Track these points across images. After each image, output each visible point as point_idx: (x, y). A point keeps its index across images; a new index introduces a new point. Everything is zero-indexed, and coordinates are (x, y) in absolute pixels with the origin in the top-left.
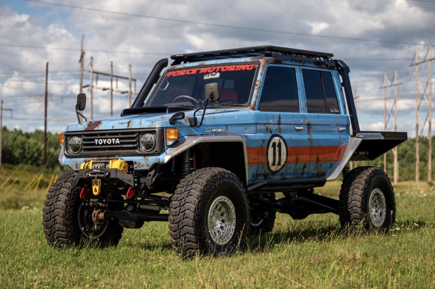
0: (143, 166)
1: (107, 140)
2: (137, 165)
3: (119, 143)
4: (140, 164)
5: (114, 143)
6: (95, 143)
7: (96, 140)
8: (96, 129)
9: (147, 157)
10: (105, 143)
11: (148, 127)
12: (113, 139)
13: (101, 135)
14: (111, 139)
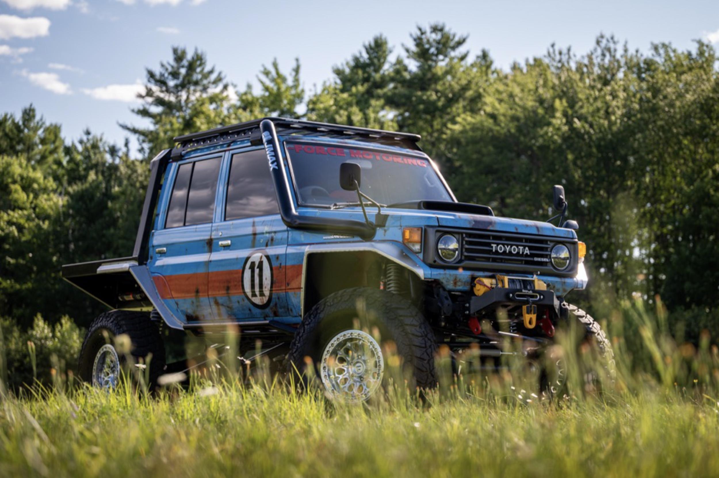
0: (558, 290)
1: (511, 247)
2: (551, 288)
3: (529, 254)
4: (554, 287)
5: (521, 253)
6: (492, 250)
7: (494, 246)
8: (491, 228)
9: (563, 279)
10: (508, 252)
11: (565, 236)
12: (519, 247)
13: (495, 238)
14: (517, 246)
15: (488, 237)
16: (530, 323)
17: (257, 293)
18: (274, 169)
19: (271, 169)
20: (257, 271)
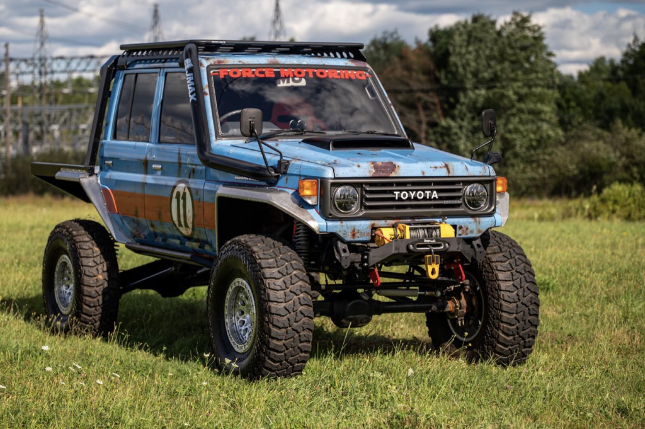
0: (472, 232)
1: (416, 193)
2: (463, 231)
3: (437, 198)
4: (467, 229)
5: (428, 197)
6: (395, 198)
7: (397, 193)
8: (393, 175)
9: (477, 219)
10: (412, 198)
11: (481, 175)
12: (426, 192)
13: (398, 184)
14: (423, 191)
15: (391, 184)
16: (433, 272)
17: (183, 223)
18: (193, 100)
19: (190, 100)
20: (181, 202)
